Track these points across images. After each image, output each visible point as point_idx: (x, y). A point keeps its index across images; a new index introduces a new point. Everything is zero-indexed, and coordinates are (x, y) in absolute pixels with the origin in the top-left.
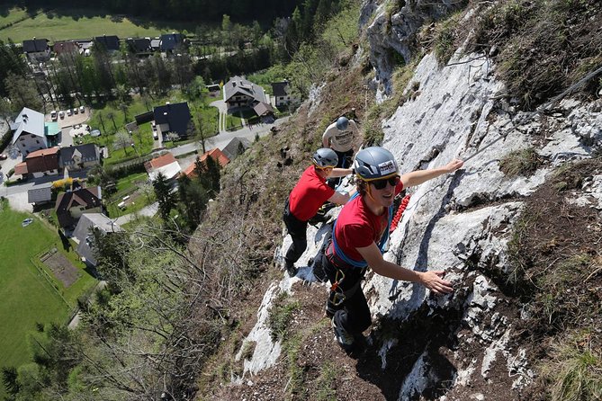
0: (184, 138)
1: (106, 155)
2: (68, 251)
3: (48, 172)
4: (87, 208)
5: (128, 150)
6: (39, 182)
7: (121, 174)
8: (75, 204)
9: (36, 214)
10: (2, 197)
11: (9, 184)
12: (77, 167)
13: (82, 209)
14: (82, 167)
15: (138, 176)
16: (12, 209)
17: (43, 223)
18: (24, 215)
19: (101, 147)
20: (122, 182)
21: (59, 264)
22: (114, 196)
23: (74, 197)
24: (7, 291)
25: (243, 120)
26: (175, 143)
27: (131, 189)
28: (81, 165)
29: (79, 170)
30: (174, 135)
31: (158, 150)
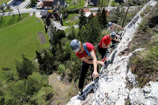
0: (95, 6)
1: (68, 6)
2: (46, 33)
3: (49, 7)
4: (56, 20)
5: (75, 6)
6: (46, 10)
7: (70, 12)
8: (52, 18)
9: (41, 19)
10: (34, 12)
11: (37, 9)
12: (58, 7)
13: (54, 20)
14: (59, 8)
15: (76, 14)
16: (35, 16)
17: (42, 22)
18: (38, 19)
19: (67, 3)
20: (70, 15)
21: (42, 37)
22: (66, 19)
23: (52, 15)
24: (25, 40)
25: (118, 4)
26: (92, 6)
27: (72, 18)
28: (59, 7)
29: (58, 9)
30: (92, 4)
31: (85, 7)
